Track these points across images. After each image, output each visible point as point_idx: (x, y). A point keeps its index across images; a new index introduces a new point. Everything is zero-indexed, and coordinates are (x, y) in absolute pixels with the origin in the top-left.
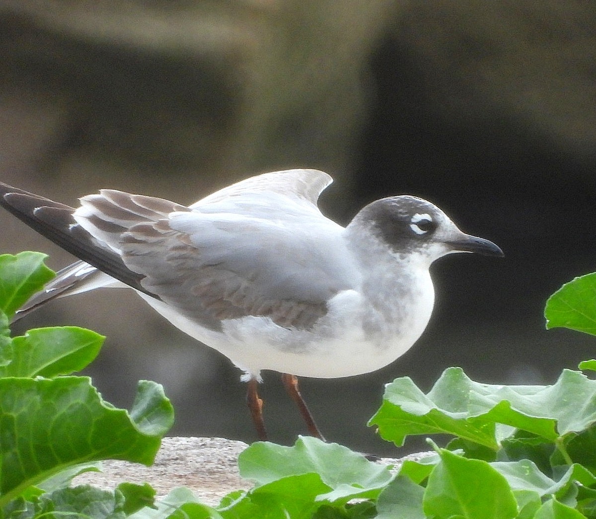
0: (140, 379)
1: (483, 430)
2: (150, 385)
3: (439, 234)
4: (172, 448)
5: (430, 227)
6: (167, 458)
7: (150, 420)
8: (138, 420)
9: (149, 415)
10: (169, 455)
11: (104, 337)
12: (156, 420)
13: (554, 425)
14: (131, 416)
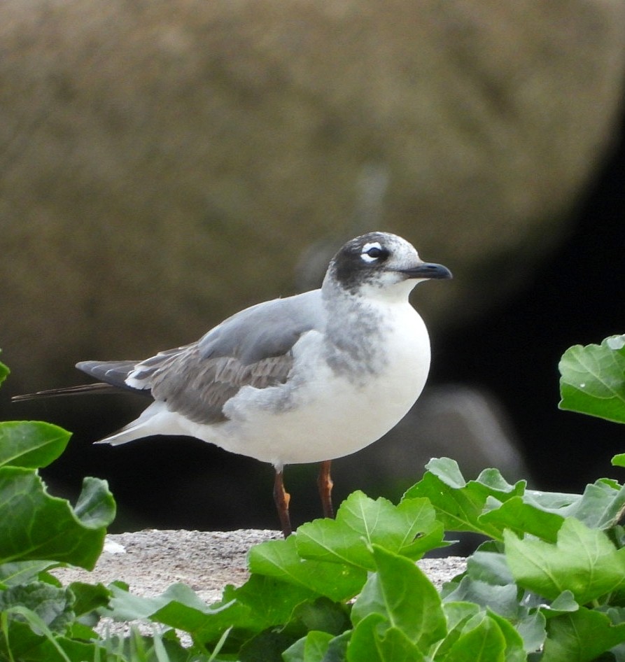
0: (84, 477)
2: (95, 482)
3: (392, 263)
4: (242, 541)
5: (383, 255)
6: (234, 550)
7: (91, 515)
8: (81, 515)
9: (91, 511)
10: (237, 548)
11: (71, 434)
12: (98, 514)
14: (74, 512)
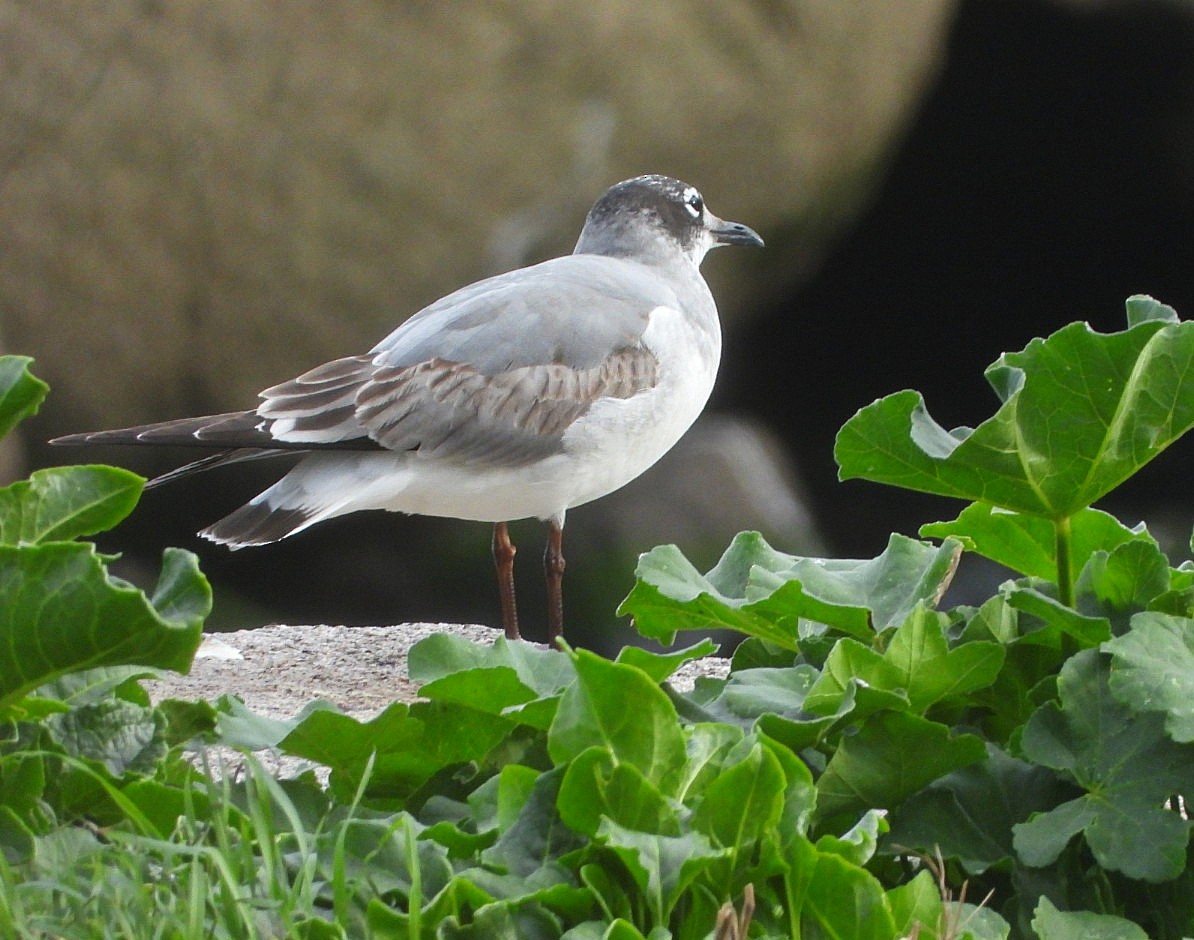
0: (166, 547)
1: (779, 624)
2: (181, 555)
4: (407, 640)
6: (396, 653)
7: (178, 604)
8: (160, 608)
9: (177, 598)
13: (867, 616)
